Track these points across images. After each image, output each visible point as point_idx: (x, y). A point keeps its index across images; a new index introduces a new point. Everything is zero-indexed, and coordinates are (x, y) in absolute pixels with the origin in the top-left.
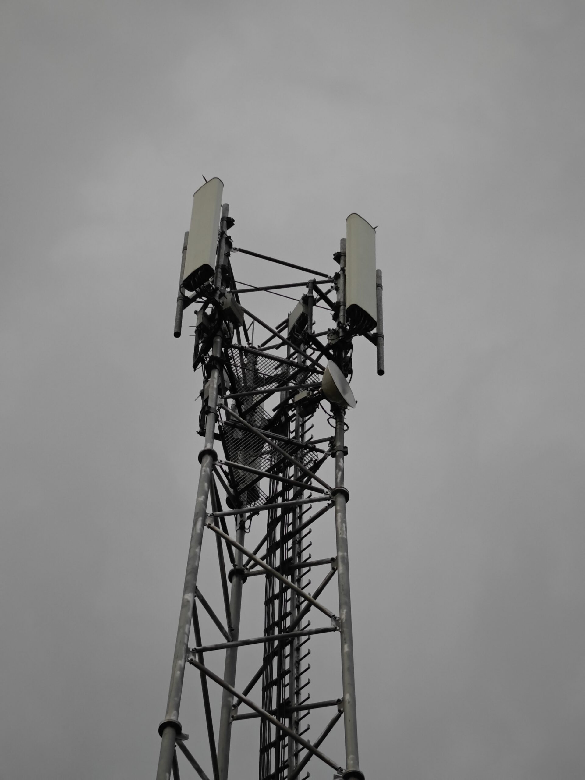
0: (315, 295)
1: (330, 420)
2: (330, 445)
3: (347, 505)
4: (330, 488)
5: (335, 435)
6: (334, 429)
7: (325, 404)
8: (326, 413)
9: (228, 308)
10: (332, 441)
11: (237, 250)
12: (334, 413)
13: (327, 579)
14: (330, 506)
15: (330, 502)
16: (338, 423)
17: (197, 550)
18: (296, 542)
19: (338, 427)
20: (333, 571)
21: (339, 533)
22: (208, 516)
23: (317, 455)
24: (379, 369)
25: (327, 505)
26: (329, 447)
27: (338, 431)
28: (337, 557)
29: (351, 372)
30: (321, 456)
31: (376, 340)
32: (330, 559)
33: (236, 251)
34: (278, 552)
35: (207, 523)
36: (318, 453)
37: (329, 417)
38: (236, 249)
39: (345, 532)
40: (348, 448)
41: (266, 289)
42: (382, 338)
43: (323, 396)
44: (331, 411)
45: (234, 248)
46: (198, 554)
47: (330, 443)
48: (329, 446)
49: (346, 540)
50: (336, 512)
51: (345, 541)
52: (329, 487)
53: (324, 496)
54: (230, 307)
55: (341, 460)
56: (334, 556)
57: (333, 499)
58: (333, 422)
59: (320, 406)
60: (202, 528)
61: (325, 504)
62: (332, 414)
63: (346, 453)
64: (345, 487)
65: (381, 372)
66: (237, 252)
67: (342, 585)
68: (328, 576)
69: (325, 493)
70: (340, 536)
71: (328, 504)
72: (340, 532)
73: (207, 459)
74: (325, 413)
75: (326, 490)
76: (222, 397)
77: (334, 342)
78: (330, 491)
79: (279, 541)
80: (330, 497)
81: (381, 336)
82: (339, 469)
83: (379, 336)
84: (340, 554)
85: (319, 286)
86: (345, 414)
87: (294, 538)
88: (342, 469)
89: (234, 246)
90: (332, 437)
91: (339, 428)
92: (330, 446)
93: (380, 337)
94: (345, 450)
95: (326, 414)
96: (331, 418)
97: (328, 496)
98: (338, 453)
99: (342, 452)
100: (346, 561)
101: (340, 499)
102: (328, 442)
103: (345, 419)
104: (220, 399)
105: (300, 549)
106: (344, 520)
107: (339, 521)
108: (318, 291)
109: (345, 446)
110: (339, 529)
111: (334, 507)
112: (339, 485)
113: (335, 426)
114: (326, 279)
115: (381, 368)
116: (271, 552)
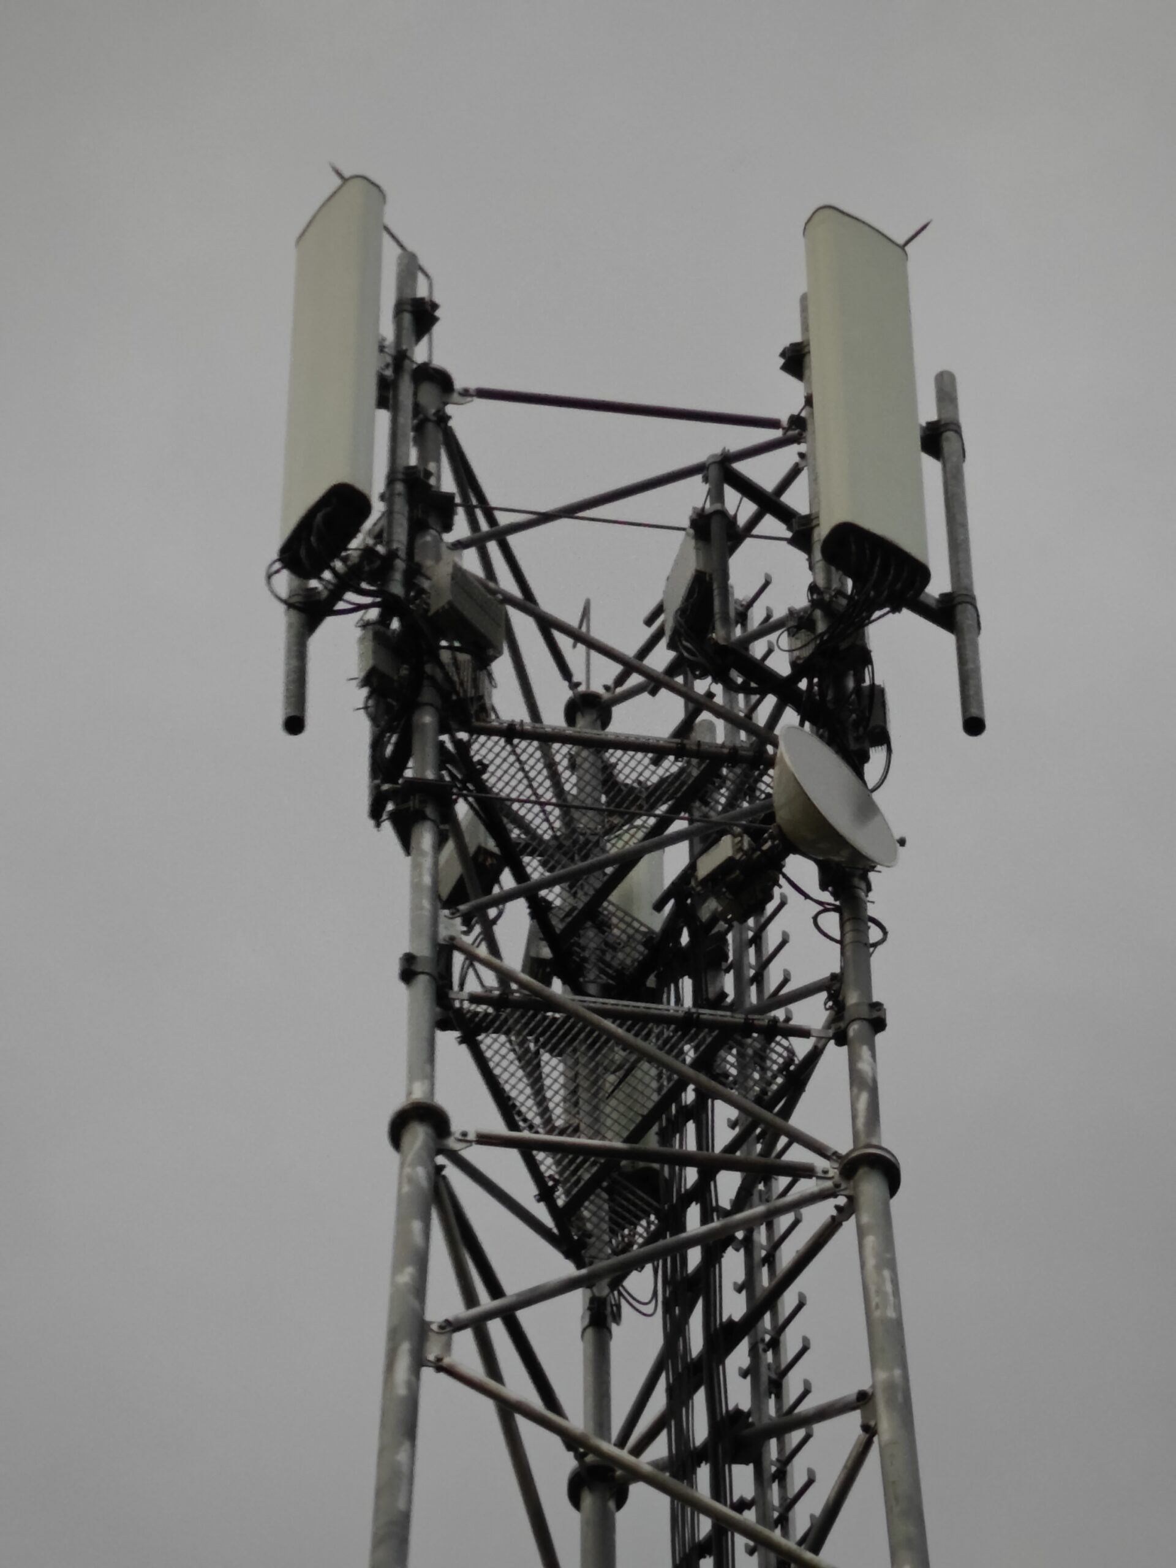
1: (821, 919)
2: (830, 1003)
3: (895, 1203)
4: (835, 1153)
5: (842, 968)
6: (837, 947)
7: (800, 868)
8: (807, 896)
9: (443, 607)
10: (833, 986)
11: (471, 396)
12: (834, 894)
13: (849, 1465)
14: (843, 1213)
15: (842, 1201)
16: (848, 927)
17: (402, 1457)
18: (761, 1347)
19: (849, 938)
20: (867, 1436)
21: (873, 1304)
22: (432, 1330)
23: (790, 1044)
24: (968, 716)
25: (834, 1212)
26: (828, 1012)
27: (848, 953)
28: (873, 1386)
31: (953, 614)
32: (855, 1397)
33: (469, 399)
34: (700, 1398)
35: (431, 1357)
36: (791, 1039)
37: (820, 908)
38: (466, 393)
39: (891, 1298)
40: (885, 1007)
41: (570, 511)
42: (969, 607)
43: (789, 844)
44: (823, 887)
45: (461, 391)
46: (405, 1469)
47: (829, 998)
48: (827, 1009)
49: (898, 1324)
50: (861, 1233)
51: (897, 1326)
52: (829, 1154)
53: (817, 1185)
54: (450, 603)
55: (865, 1051)
56: (866, 1386)
57: (846, 1192)
58: (831, 922)
59: (782, 881)
60: (413, 1378)
61: (827, 1209)
62: (827, 897)
63: (878, 1024)
64: (884, 1145)
65: (974, 725)
66: (472, 401)
67: (894, 1483)
68: (854, 1454)
69: (820, 1174)
70: (877, 1314)
71: (837, 1208)
72: (875, 1300)
73: (417, 1138)
74: (802, 898)
75: (820, 1163)
76: (453, 914)
77: (806, 653)
78: (836, 1165)
79: (701, 1356)
80: (837, 1186)
81: (968, 602)
82: (861, 1083)
83: (960, 603)
84: (882, 1375)
86: (869, 888)
87: (752, 1332)
88: (870, 1081)
89: (459, 384)
90: (834, 977)
91: (852, 942)
92: (831, 1008)
93: (964, 605)
94: (875, 1015)
95: (808, 901)
96: (826, 910)
97: (828, 1184)
98: (854, 1029)
99: (866, 1025)
100: (900, 1398)
101: (870, 1187)
102: (824, 995)
103: (869, 906)
104: (446, 920)
105: (778, 1366)
106: (888, 1256)
107: (871, 1262)
108: (747, 487)
109: (875, 999)
110: (872, 1288)
111: (853, 1218)
112: (863, 1140)
113: (838, 937)
114: (776, 434)
115: (974, 712)
116: (678, 1399)
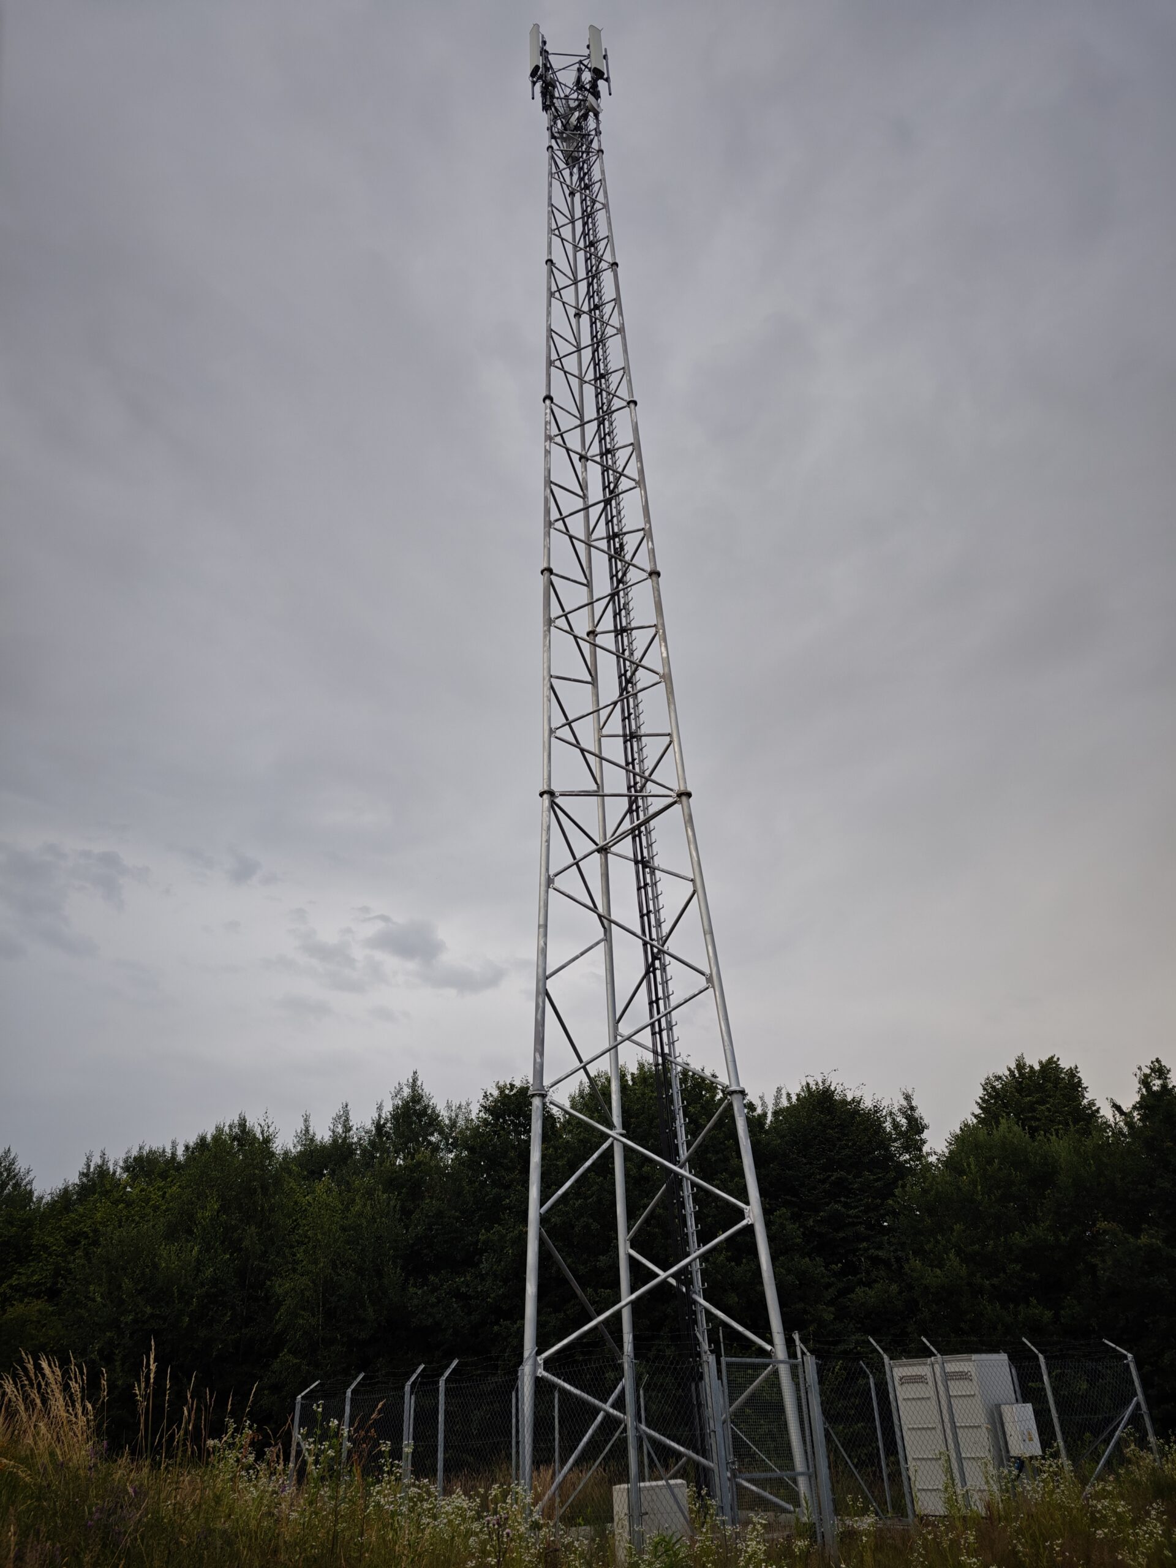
0: (583, 68)
2: (595, 131)
3: (603, 156)
5: (597, 127)
7: (591, 114)
8: (592, 118)
9: (551, 81)
10: (595, 129)
12: (595, 117)
14: (598, 158)
15: (598, 156)
16: (597, 121)
20: (602, 185)
22: (555, 174)
26: (595, 133)
27: (597, 125)
29: (600, 97)
30: (592, 137)
31: (607, 80)
32: (600, 180)
35: (554, 176)
37: (594, 119)
39: (604, 167)
40: (602, 132)
41: (562, 69)
42: (609, 79)
43: (590, 111)
46: (553, 191)
50: (600, 160)
51: (604, 171)
53: (595, 154)
55: (600, 138)
56: (601, 178)
58: (595, 121)
59: (590, 116)
61: (596, 157)
64: (602, 149)
65: (610, 94)
66: (550, 55)
67: (605, 190)
70: (603, 169)
73: (550, 150)
75: (596, 151)
77: (592, 86)
79: (583, 176)
80: (598, 154)
82: (599, 141)
84: (603, 177)
85: (583, 62)
86: (599, 117)
87: (588, 174)
89: (548, 53)
91: (598, 123)
99: (599, 134)
100: (605, 179)
103: (599, 119)
104: (554, 122)
106: (603, 162)
107: (601, 163)
108: (584, 65)
109: (600, 131)
110: (602, 166)
112: (600, 148)
113: (596, 123)
114: (585, 58)
115: (611, 92)
